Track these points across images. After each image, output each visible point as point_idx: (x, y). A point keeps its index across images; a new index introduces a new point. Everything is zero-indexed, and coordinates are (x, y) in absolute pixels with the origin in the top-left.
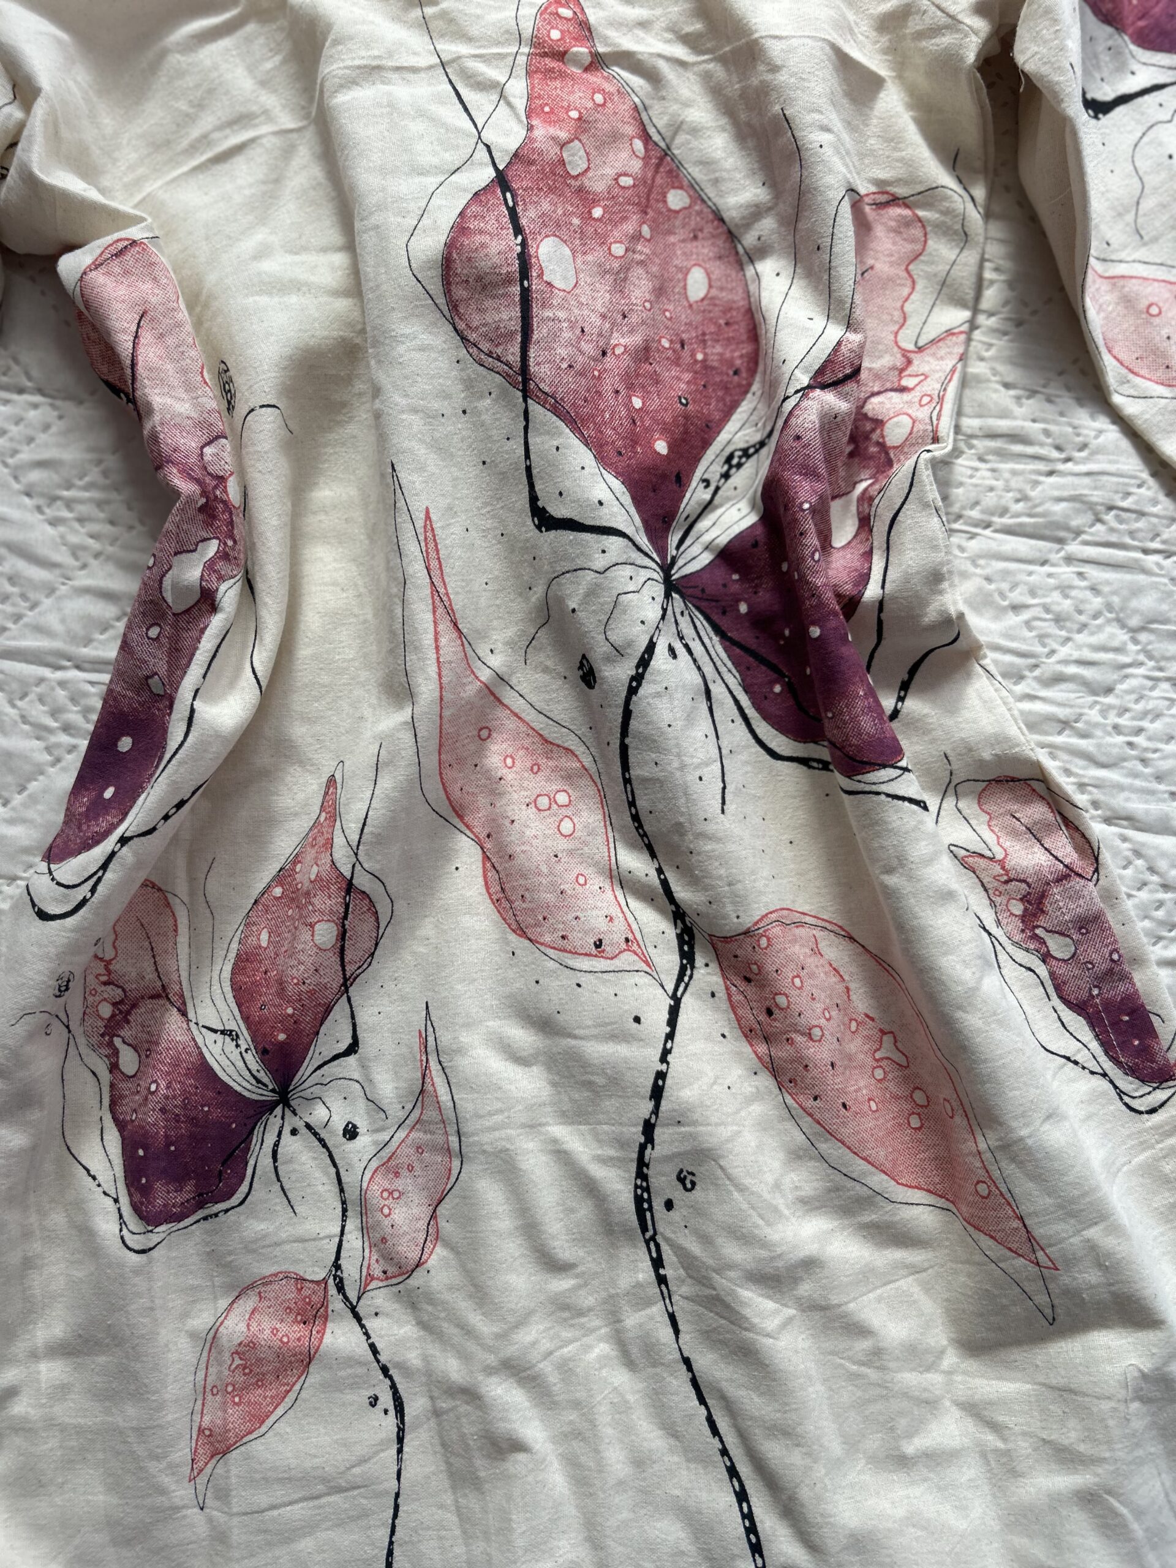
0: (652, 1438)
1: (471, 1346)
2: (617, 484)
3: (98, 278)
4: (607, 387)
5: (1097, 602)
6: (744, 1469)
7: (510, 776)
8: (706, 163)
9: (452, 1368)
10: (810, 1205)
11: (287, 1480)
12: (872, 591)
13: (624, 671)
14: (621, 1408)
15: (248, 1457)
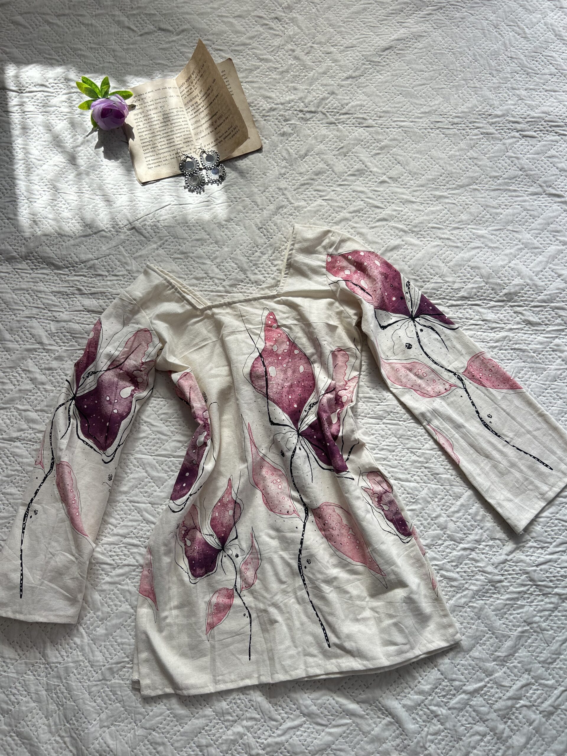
0: (305, 619)
1: (265, 601)
2: (287, 416)
3: (181, 381)
4: (284, 395)
5: (390, 432)
6: (324, 624)
7: (267, 476)
8: (302, 344)
9: (262, 606)
10: (335, 566)
11: (227, 633)
12: (340, 434)
13: (290, 453)
14: (298, 613)
15: (218, 628)
